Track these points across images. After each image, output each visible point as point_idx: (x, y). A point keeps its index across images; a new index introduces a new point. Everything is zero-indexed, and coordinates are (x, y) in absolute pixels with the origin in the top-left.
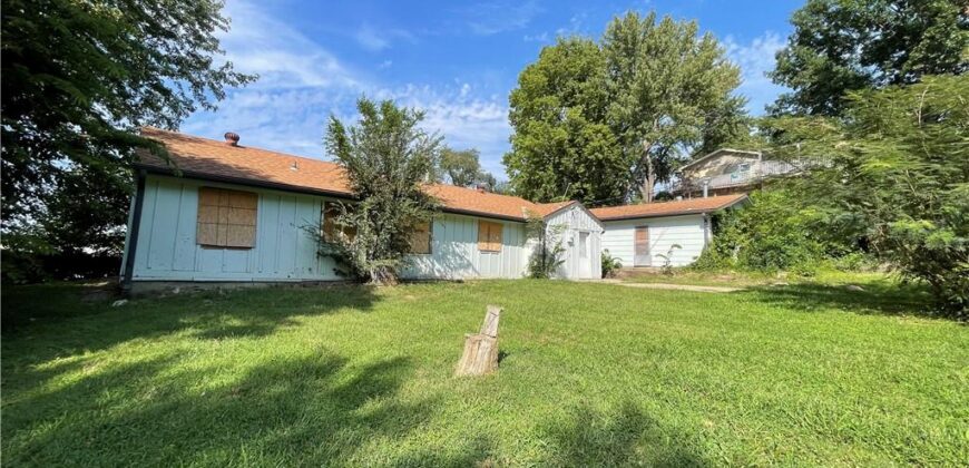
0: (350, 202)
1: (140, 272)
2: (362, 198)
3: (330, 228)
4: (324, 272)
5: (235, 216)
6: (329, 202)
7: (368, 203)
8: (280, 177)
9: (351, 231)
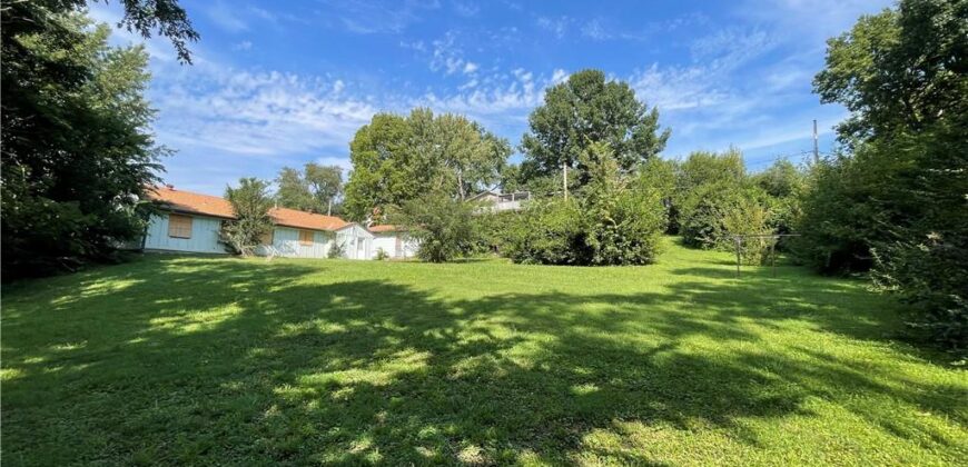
0: (234, 221)
1: (147, 246)
2: (240, 219)
3: (224, 232)
4: (221, 250)
5: (184, 226)
6: (224, 221)
7: (242, 222)
8: (202, 209)
9: (233, 233)
